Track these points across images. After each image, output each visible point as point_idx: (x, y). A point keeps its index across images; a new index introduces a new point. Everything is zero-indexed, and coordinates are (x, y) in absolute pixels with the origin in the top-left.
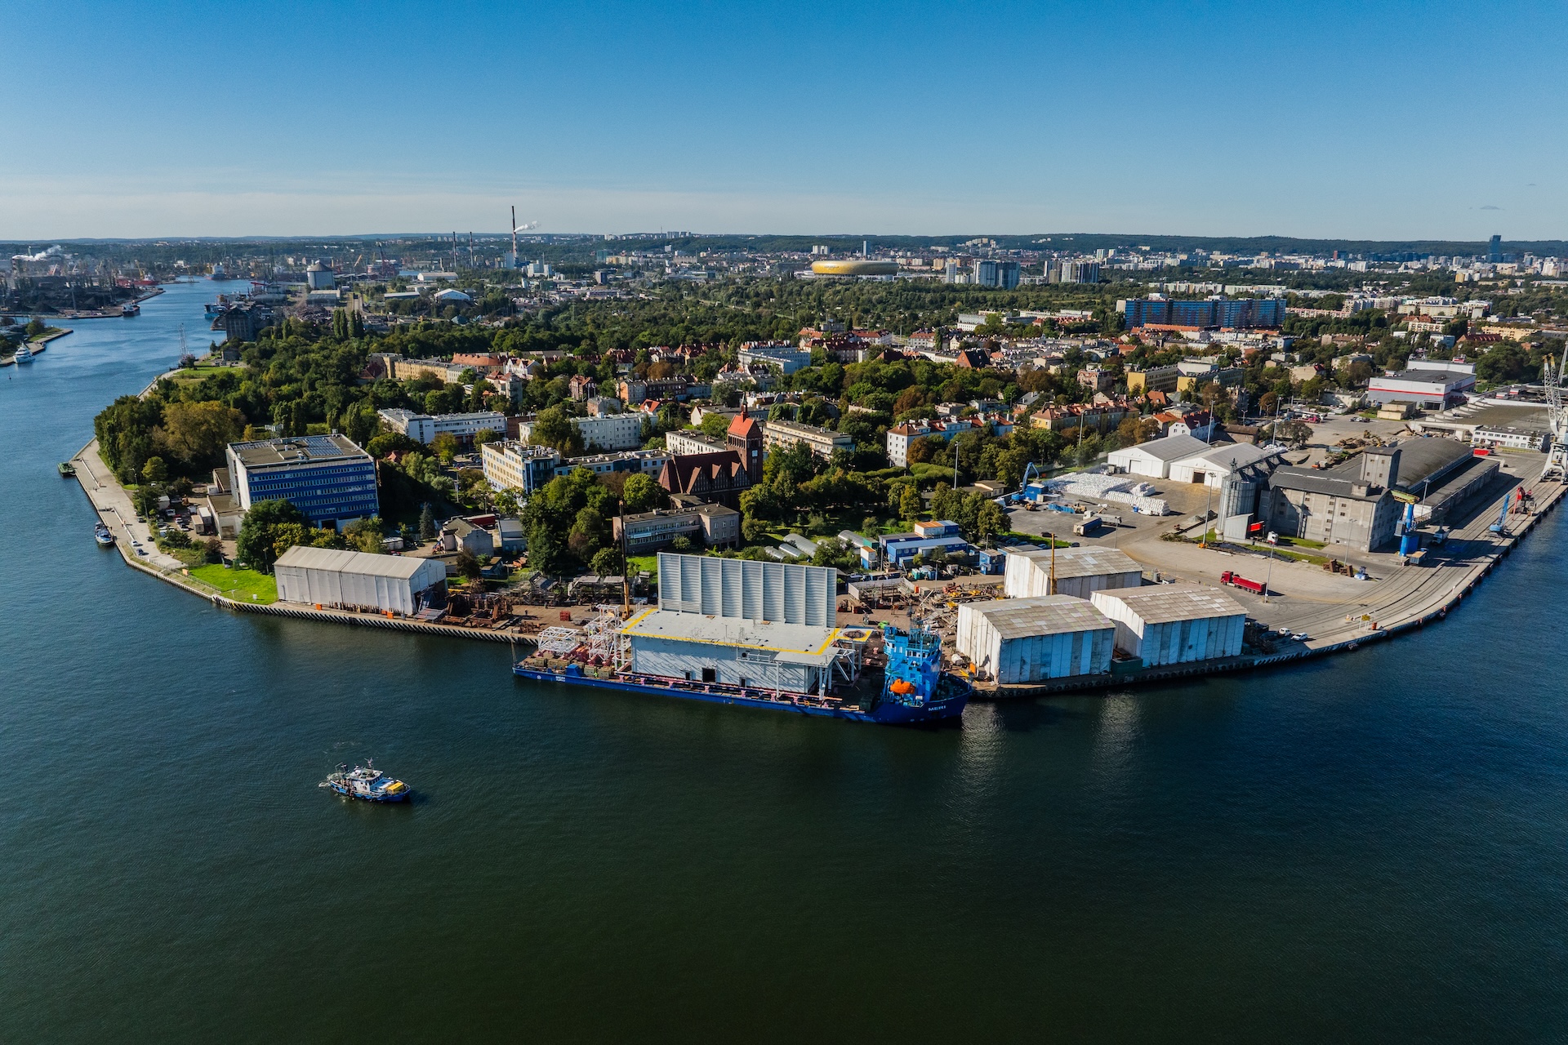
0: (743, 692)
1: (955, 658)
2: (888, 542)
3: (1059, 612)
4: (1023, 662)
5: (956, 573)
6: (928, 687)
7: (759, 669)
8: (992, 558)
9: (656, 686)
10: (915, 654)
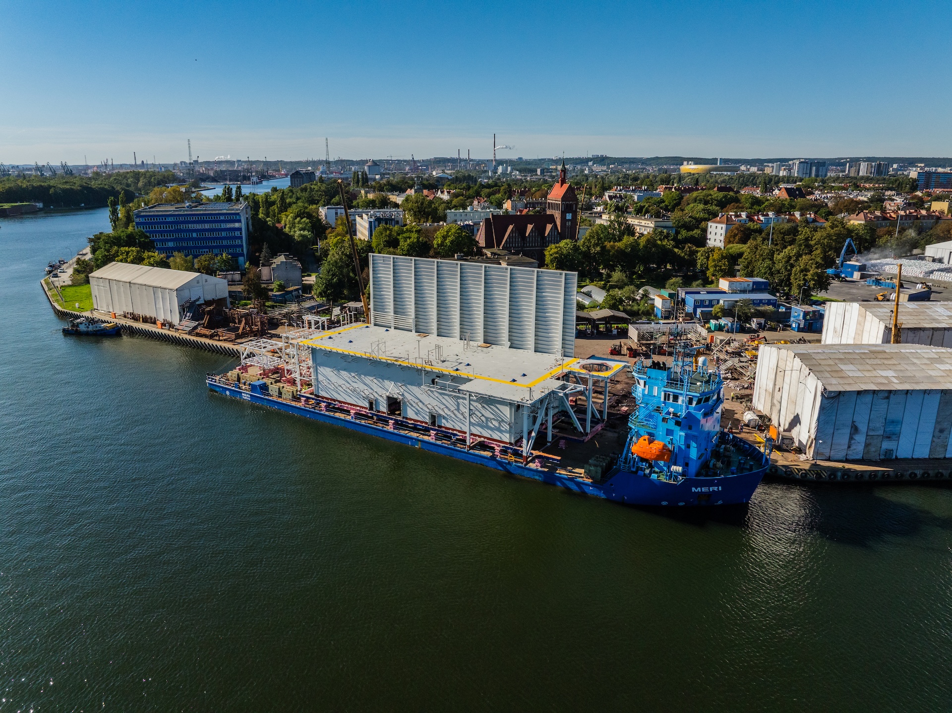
0: (433, 433)
1: (748, 416)
2: (687, 293)
3: (915, 361)
4: (855, 429)
5: (761, 327)
6: (694, 453)
7: (451, 403)
8: (806, 314)
9: (338, 415)
10: (676, 398)
